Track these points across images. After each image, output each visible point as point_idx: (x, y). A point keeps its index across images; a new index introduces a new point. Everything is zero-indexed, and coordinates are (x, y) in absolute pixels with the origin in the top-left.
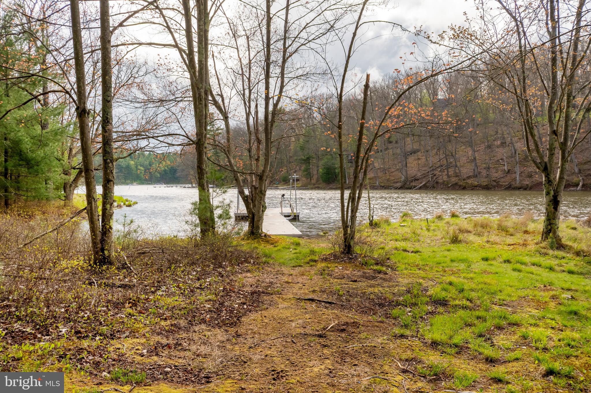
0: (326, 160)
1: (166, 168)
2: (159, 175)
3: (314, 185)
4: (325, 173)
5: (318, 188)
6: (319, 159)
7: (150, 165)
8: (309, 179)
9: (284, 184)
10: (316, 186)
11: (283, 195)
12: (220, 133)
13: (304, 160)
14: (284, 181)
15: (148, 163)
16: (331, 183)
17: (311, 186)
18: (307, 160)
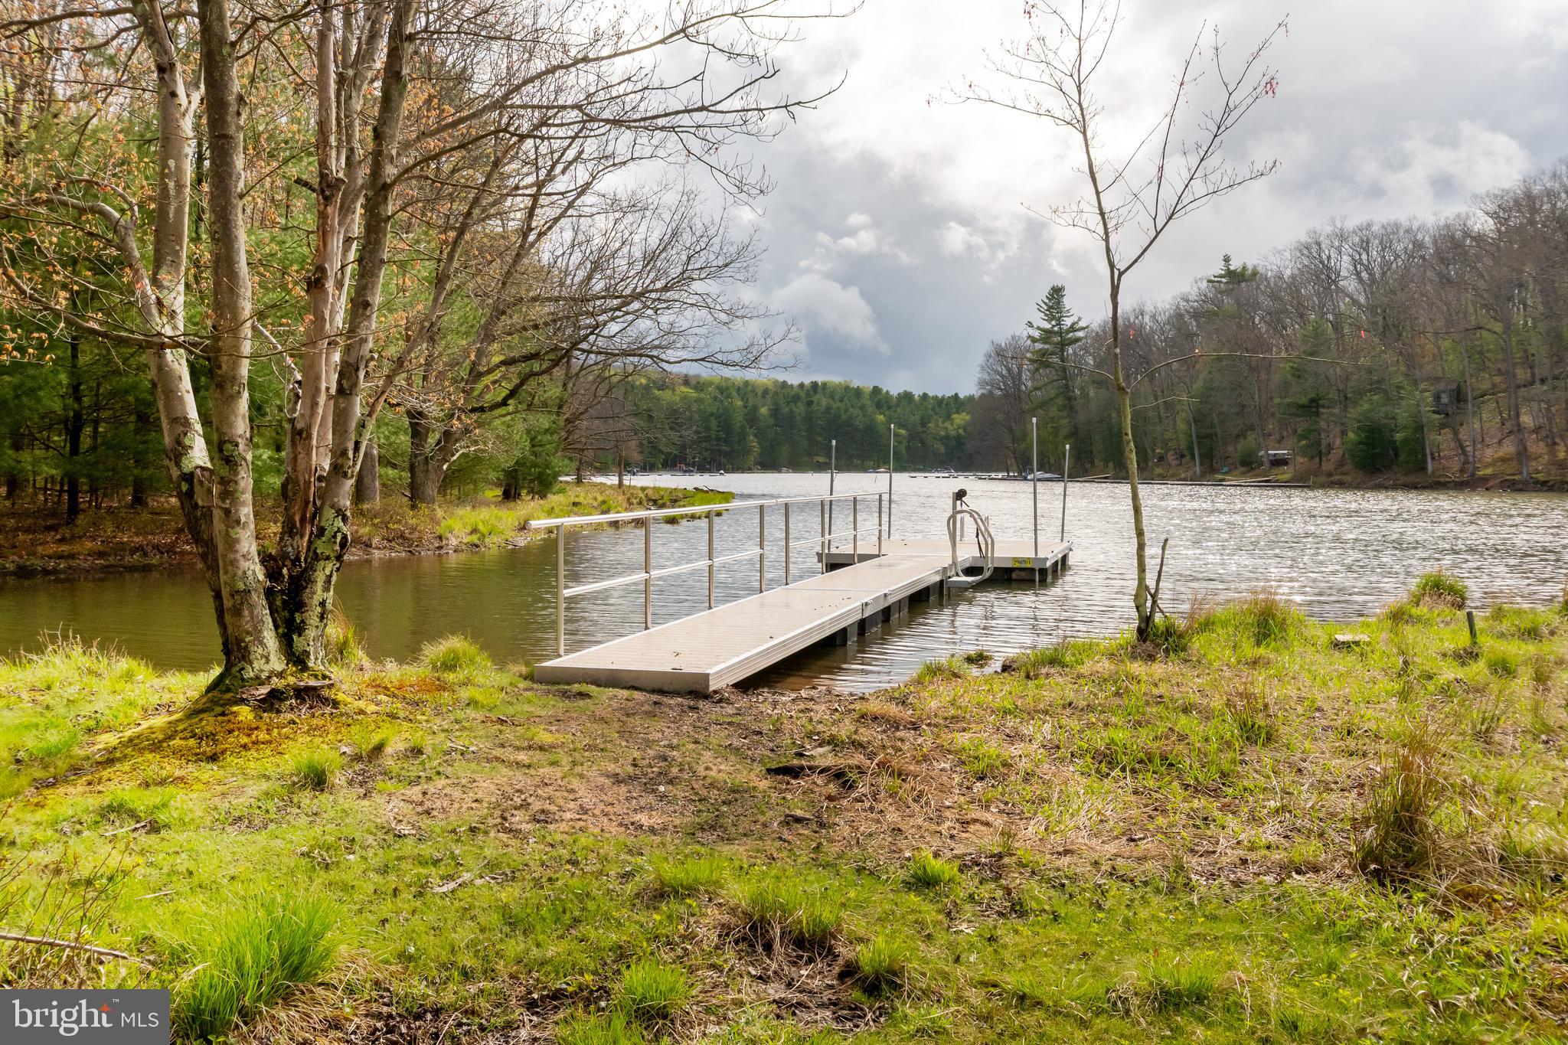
0: (1366, 406)
1: (961, 431)
2: (942, 449)
3: (1330, 475)
4: (1361, 443)
5: (1342, 485)
6: (1345, 401)
7: (923, 424)
8: (1317, 460)
9: (1244, 474)
10: (1337, 477)
11: (960, 495)
12: (1077, 340)
13: (1302, 406)
14: (1244, 463)
15: (917, 418)
16: (1379, 471)
17: (1322, 479)
18: (1312, 407)
